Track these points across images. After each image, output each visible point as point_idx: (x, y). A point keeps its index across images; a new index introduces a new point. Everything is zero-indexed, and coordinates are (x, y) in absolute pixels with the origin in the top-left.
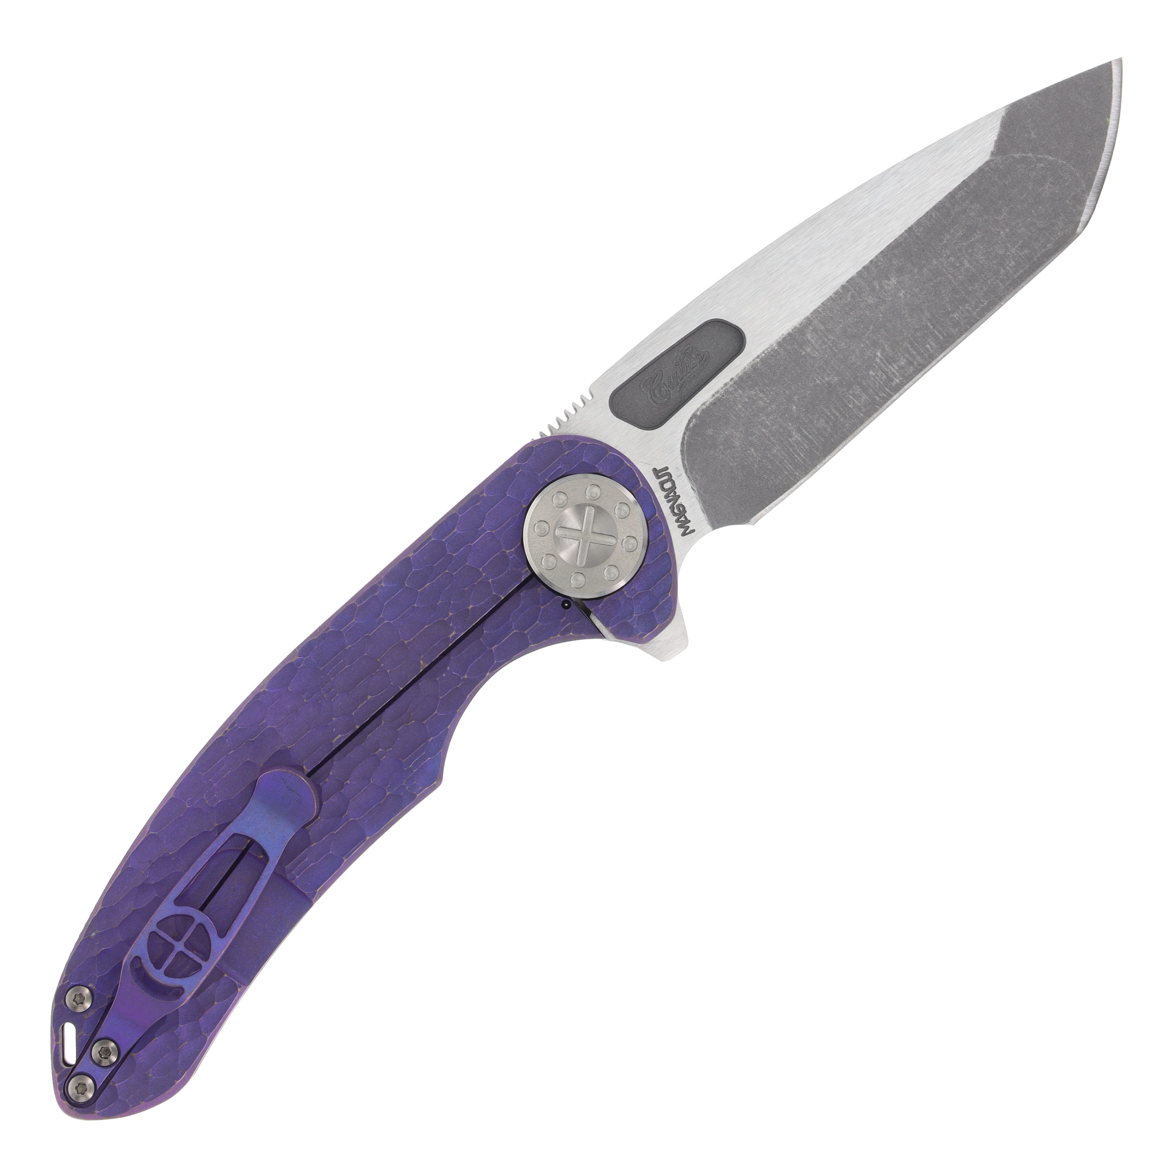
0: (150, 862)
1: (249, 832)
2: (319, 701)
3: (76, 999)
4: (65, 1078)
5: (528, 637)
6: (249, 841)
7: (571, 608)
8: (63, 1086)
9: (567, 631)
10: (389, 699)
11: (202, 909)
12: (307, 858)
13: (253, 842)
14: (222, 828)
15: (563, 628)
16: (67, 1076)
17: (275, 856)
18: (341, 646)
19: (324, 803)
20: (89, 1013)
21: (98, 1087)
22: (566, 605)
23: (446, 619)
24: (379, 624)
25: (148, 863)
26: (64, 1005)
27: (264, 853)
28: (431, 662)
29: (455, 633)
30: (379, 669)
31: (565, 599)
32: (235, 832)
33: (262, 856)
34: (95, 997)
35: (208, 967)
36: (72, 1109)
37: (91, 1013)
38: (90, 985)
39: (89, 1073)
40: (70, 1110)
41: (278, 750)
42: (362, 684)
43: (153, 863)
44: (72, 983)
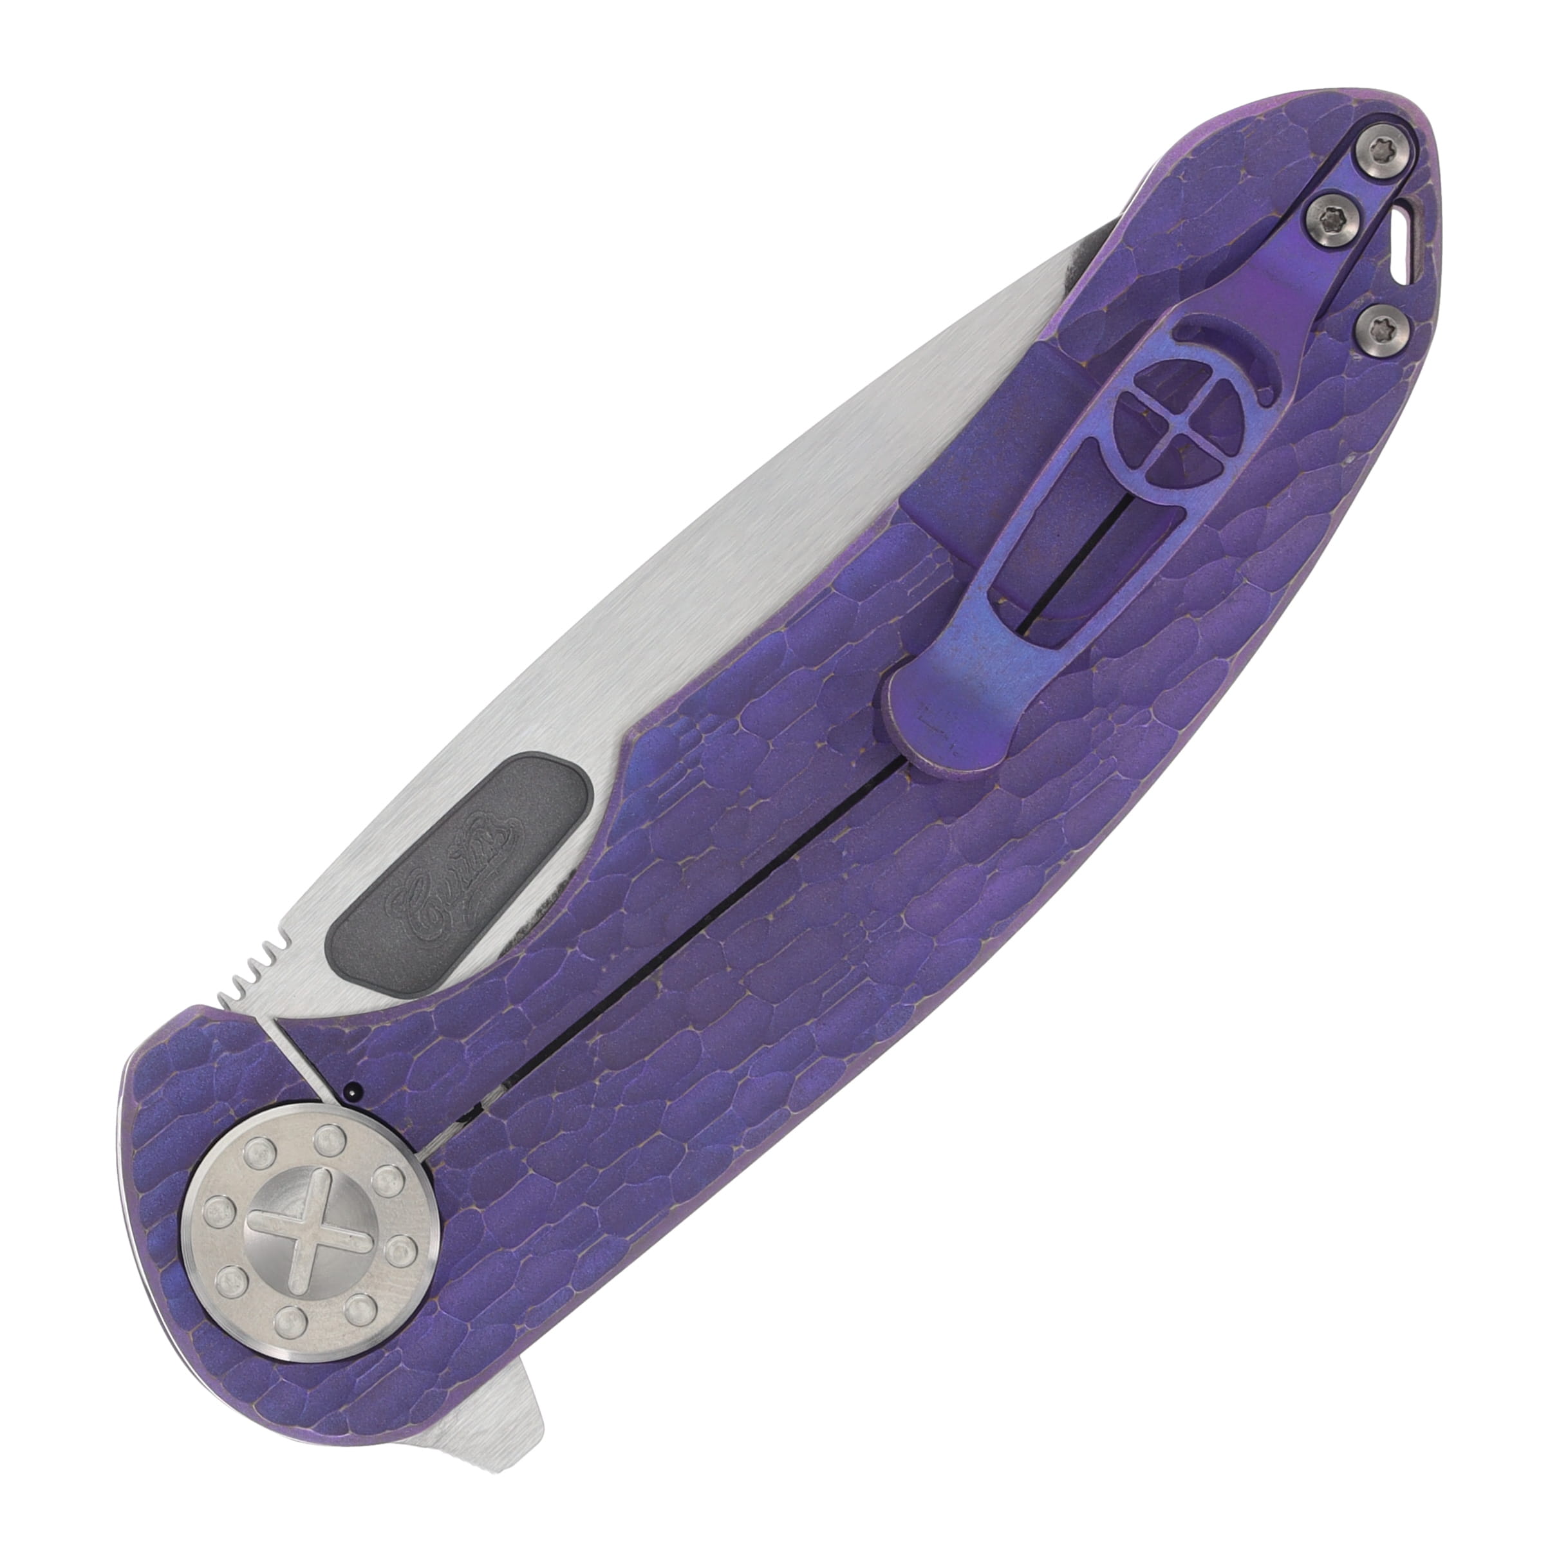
0: (1228, 602)
1: (1027, 651)
2: (874, 914)
3: (1388, 332)
4: (1415, 174)
5: (435, 1028)
6: (1027, 634)
7: (345, 1085)
8: (1420, 159)
9: (355, 1038)
10: (729, 913)
11: (1129, 498)
12: (908, 594)
13: (1020, 631)
14: (1083, 662)
15: (362, 1042)
16: (1411, 177)
17: (976, 598)
18: (824, 1024)
19: (870, 704)
20: (1363, 301)
21: (1349, 152)
22: (352, 1093)
23: (606, 1072)
24: (746, 1068)
25: (1235, 599)
26: (1414, 321)
27: (996, 607)
28: (640, 984)
29: (587, 1042)
30: (748, 973)
31: (355, 1104)
32: (1054, 652)
33: (1001, 601)
34: (1350, 334)
35: (1121, 380)
36: (1403, 112)
37: (1358, 302)
38: (1360, 357)
39: (1366, 182)
40: (1408, 111)
41: (962, 817)
42: (784, 946)
43: (1224, 598)
44: (1397, 363)
